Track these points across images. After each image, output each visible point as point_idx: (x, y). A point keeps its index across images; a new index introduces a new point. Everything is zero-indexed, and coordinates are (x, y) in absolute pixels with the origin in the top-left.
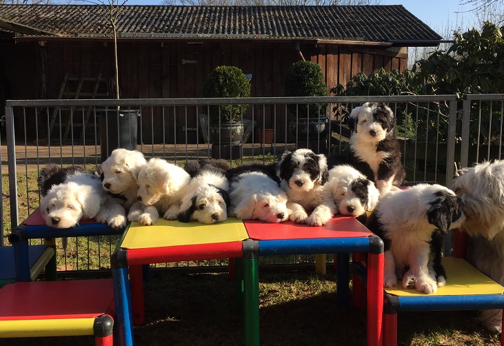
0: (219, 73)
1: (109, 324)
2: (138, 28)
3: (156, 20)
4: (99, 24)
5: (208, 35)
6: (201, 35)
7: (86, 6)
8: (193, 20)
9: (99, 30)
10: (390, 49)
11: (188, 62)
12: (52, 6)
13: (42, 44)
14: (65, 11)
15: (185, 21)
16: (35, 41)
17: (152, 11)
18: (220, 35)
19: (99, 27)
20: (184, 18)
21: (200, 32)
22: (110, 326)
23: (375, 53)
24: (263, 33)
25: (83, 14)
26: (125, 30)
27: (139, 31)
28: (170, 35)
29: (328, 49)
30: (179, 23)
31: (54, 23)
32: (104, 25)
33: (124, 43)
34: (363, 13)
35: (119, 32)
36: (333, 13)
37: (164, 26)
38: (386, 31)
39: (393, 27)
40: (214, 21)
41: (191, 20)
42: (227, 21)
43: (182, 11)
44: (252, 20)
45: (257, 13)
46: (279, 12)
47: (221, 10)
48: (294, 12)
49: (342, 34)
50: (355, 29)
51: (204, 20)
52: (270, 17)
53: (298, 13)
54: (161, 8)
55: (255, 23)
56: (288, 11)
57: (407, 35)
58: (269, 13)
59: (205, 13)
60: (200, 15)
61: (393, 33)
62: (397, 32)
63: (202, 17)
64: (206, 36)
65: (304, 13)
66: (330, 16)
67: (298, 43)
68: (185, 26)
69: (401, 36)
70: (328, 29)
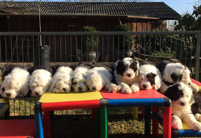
2: (50, 11)
6: (77, 14)
13: (8, 17)
14: (18, 4)
15: (70, 8)
18: (85, 14)
19: (33, 11)
28: (63, 14)
29: (132, 20)
30: (67, 9)
35: (41, 12)
36: (134, 5)
37: (61, 11)
38: (157, 13)
39: (160, 11)
40: (82, 9)
41: (72, 8)
42: (88, 9)
43: (68, 4)
44: (99, 8)
45: (101, 5)
46: (110, 5)
47: (85, 4)
48: (117, 5)
49: (138, 14)
50: (144, 12)
51: (78, 8)
52: (106, 7)
53: (119, 5)
54: (60, 3)
55: (100, 9)
56: (114, 5)
57: (166, 15)
58: (106, 5)
59: (79, 5)
60: (76, 6)
61: (160, 14)
62: (162, 13)
63: (77, 7)
64: (79, 14)
65: (121, 5)
66: (132, 6)
67: (119, 18)
68: (70, 10)
69: (164, 15)
70: (132, 12)
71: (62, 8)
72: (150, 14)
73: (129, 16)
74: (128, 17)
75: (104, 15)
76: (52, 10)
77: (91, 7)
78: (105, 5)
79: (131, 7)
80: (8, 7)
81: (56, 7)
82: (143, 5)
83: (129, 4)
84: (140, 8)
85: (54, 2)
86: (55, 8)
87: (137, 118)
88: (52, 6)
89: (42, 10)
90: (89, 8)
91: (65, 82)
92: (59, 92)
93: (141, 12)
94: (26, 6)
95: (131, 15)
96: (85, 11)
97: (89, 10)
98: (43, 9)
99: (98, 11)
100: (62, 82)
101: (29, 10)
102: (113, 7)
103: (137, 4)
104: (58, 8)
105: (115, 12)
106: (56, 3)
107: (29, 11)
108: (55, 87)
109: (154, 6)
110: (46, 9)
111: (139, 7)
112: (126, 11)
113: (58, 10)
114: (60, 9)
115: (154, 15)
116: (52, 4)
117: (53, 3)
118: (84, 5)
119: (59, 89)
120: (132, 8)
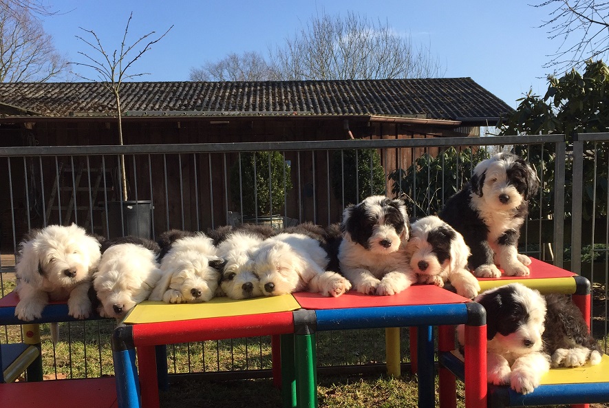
0: (251, 154)
5: (236, 113)
6: (226, 113)
9: (101, 111)
13: (29, 126)
14: (57, 90)
16: (20, 123)
18: (251, 113)
19: (101, 108)
20: (205, 96)
21: (227, 109)
24: (302, 110)
28: (189, 114)
29: (383, 128)
30: (200, 102)
36: (387, 88)
37: (180, 106)
38: (452, 108)
39: (461, 103)
40: (242, 99)
41: (213, 98)
42: (258, 99)
43: (202, 88)
44: (289, 97)
45: (294, 89)
46: (321, 88)
47: (249, 87)
48: (339, 87)
49: (399, 112)
50: (415, 105)
51: (229, 98)
52: (311, 94)
53: (345, 88)
54: (177, 84)
55: (293, 100)
56: (333, 87)
57: (478, 112)
58: (310, 89)
59: (231, 90)
60: (224, 93)
61: (461, 109)
62: (467, 108)
63: (227, 94)
64: (232, 113)
65: (352, 89)
66: (384, 91)
67: (347, 121)
68: (207, 105)
69: (472, 113)
70: (382, 106)
71: (184, 99)
72: (433, 110)
73: (374, 117)
74: (372, 119)
75: (305, 113)
76: (154, 105)
77: (268, 94)
78: (306, 87)
79: (378, 92)
80: (28, 99)
81: (166, 97)
82: (412, 88)
83: (374, 86)
84: (406, 95)
85: (162, 84)
86: (165, 99)
87: (399, 373)
88: (155, 94)
89: (127, 105)
90: (261, 98)
91: (197, 274)
92: (179, 300)
93: (408, 105)
94: (80, 93)
95: (379, 113)
96: (251, 106)
97: (261, 103)
98: (130, 102)
99: (288, 106)
100: (189, 274)
101: (89, 105)
102: (329, 93)
103: (397, 85)
104: (171, 99)
105: (335, 106)
106: (165, 85)
107: (87, 107)
108: (168, 288)
109: (442, 87)
110: (137, 102)
111: (403, 91)
112: (366, 102)
113: (171, 105)
114: (177, 101)
115: (443, 113)
116: (154, 88)
117: (159, 85)
118: (246, 90)
119: (179, 291)
120: (381, 96)
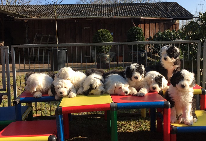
0: (99, 32)
1: (54, 139)
2: (65, 14)
3: (73, 10)
4: (49, 13)
5: (95, 17)
6: (91, 17)
7: (44, 5)
8: (88, 10)
9: (49, 15)
10: (171, 21)
11: (86, 28)
12: (30, 5)
13: (26, 21)
14: (35, 7)
15: (85, 11)
16: (23, 20)
17: (71, 7)
18: (100, 16)
19: (49, 14)
20: (84, 9)
21: (91, 15)
22: (55, 140)
23: (165, 23)
24: (117, 15)
25: (43, 9)
26: (60, 15)
27: (66, 15)
28: (79, 17)
29: (145, 22)
30: (83, 11)
31: (31, 13)
32: (51, 13)
33: (59, 21)
34: (160, 6)
35: (57, 16)
44: (113, 10)
45: (115, 7)
47: (100, 6)
49: (151, 15)
53: (132, 6)
54: (75, 5)
56: (128, 6)
57: (179, 15)
61: (173, 14)
65: (135, 6)
67: (133, 19)
68: (85, 13)
75: (118, 17)
79: (144, 8)
81: (71, 10)
83: (142, 5)
88: (67, 9)
99: (112, 13)
103: (151, 5)
109: (167, 6)
115: (166, 15)
